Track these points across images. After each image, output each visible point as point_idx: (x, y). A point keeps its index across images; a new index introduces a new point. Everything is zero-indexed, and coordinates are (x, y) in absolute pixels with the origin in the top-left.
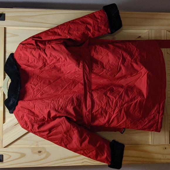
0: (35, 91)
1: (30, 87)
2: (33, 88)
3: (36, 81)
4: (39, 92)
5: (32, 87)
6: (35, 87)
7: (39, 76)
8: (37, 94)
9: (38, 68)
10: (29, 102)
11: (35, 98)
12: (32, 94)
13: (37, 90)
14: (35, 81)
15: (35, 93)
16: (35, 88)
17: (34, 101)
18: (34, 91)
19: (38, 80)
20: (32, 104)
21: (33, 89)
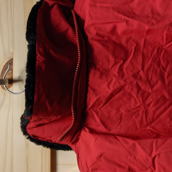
0: (149, 105)
1: (135, 89)
2: (144, 92)
3: (156, 66)
4: (163, 107)
5: (139, 88)
6: (150, 91)
7: (166, 51)
8: (157, 114)
9: (167, 22)
10: (134, 145)
11: (148, 128)
12: (141, 112)
13: (158, 101)
14: (149, 68)
15: (151, 109)
16: (149, 94)
17: (150, 141)
18: (147, 103)
19: (163, 63)
20: (142, 151)
21: (142, 95)
